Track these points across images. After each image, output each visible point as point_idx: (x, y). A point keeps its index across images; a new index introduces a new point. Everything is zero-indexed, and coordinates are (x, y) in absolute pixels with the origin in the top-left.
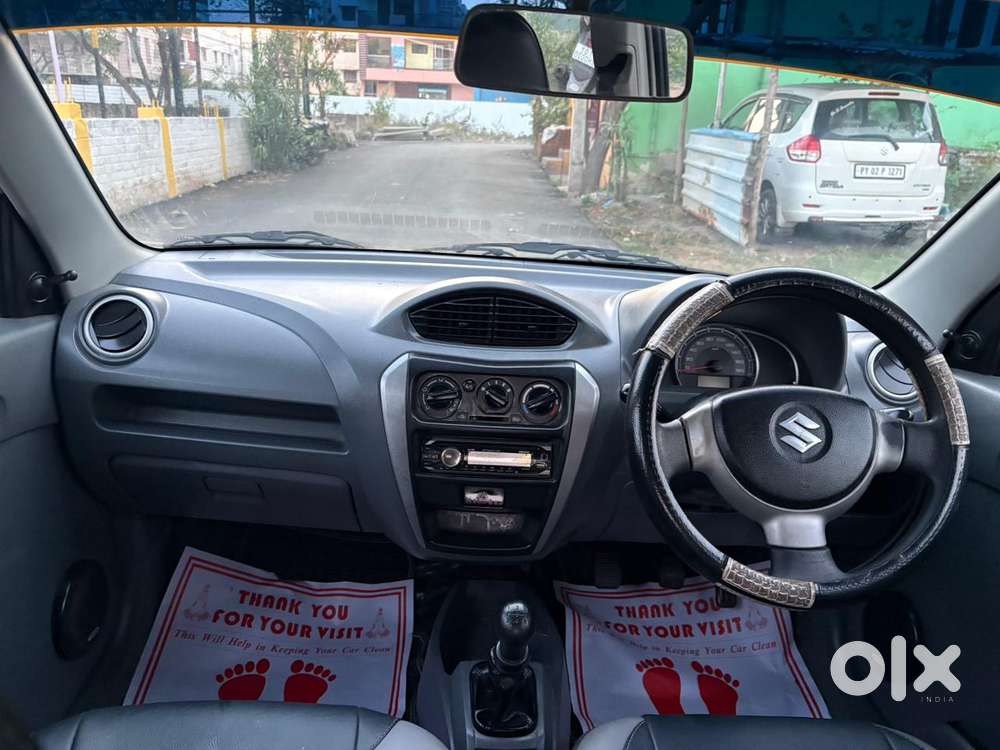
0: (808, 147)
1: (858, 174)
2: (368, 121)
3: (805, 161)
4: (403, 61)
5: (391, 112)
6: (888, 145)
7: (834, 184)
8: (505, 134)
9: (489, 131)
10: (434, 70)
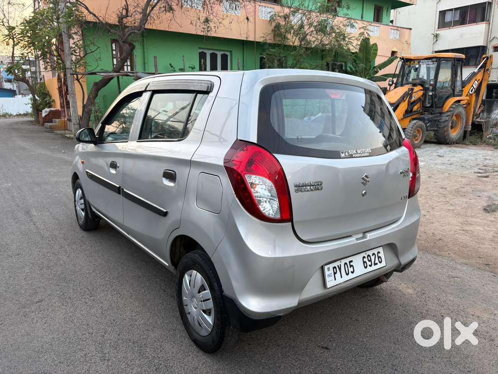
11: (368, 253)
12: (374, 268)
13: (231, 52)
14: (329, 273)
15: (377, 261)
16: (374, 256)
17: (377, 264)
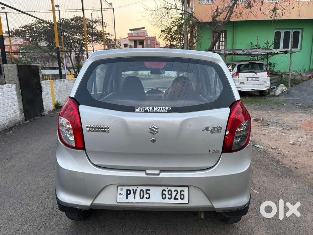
0: (236, 75)
1: (248, 80)
3: (236, 78)
6: (254, 73)
7: (243, 83)
8: (170, 76)
9: (166, 76)
11: (170, 188)
12: (172, 201)
13: (302, 29)
14: (122, 192)
15: (178, 197)
16: (176, 192)
17: (177, 199)
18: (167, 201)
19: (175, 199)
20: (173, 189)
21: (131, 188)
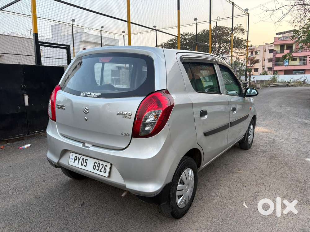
2: (268, 82)
4: (288, 64)
5: (277, 79)
10: (299, 65)
14: (72, 157)
15: (103, 170)
16: (102, 166)
17: (102, 172)
18: (95, 171)
19: (101, 171)
20: (101, 163)
21: (78, 156)
